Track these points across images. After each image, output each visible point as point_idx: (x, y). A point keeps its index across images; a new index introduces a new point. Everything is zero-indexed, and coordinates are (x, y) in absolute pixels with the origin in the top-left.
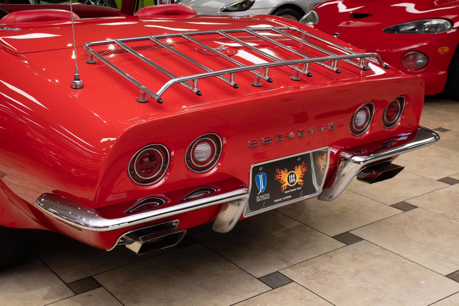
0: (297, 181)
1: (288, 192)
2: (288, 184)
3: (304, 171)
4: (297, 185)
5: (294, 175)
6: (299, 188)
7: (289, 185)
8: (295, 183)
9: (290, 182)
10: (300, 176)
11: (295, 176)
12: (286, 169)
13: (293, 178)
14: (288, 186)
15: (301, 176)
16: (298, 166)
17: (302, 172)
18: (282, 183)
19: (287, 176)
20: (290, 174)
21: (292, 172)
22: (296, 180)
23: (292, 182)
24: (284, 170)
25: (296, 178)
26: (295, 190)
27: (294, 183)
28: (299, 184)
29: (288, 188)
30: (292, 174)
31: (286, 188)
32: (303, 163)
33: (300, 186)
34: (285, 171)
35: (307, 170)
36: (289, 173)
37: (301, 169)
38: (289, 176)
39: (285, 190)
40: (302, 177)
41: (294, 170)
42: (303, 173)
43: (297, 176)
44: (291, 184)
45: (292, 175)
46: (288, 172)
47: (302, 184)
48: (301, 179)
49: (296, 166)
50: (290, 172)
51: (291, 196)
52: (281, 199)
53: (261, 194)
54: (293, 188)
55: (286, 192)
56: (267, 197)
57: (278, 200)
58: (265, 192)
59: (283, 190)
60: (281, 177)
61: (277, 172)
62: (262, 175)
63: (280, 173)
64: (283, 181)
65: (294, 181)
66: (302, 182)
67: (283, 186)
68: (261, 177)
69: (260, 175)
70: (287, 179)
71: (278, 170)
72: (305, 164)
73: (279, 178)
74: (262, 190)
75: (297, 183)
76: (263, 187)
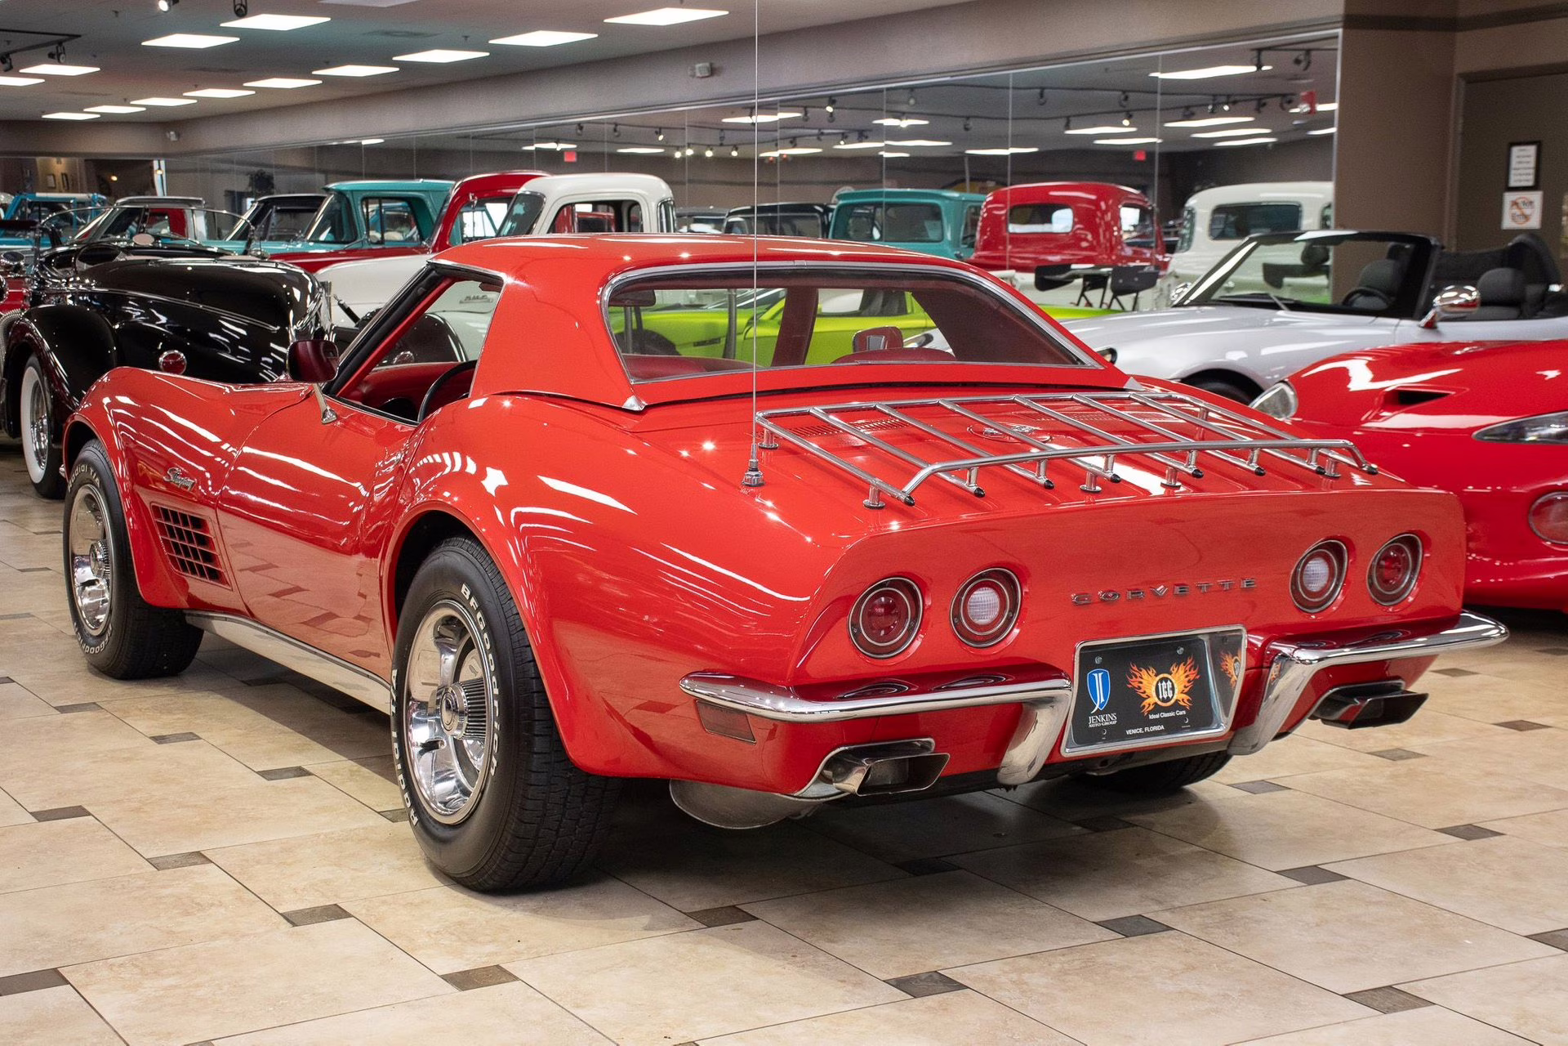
0: (1175, 697)
1: (1157, 716)
2: (1156, 700)
3: (1191, 677)
4: (1176, 706)
5: (1169, 682)
6: (1181, 713)
7: (1159, 703)
8: (1172, 701)
9: (1161, 697)
10: (1182, 687)
11: (1173, 685)
12: (1151, 669)
13: (1166, 690)
14: (1156, 703)
15: (1185, 687)
16: (1178, 665)
17: (1187, 679)
18: (1144, 696)
19: (1155, 683)
20: (1161, 680)
21: (1166, 675)
22: (1173, 693)
23: (1165, 697)
24: (1147, 669)
25: (1173, 689)
26: (1172, 714)
27: (1168, 699)
28: (1181, 703)
29: (1157, 709)
30: (1166, 680)
31: (1152, 707)
32: (1189, 661)
33: (1182, 708)
34: (1150, 673)
35: (1198, 677)
36: (1158, 678)
37: (1185, 672)
38: (1159, 684)
39: (1150, 712)
40: (1186, 690)
41: (1171, 674)
42: (1189, 681)
43: (1176, 686)
44: (1164, 700)
45: (1166, 682)
46: (1156, 676)
47: (1187, 705)
48: (1185, 693)
49: (1174, 665)
50: (1161, 676)
51: (1162, 727)
52: (1140, 729)
53: (1098, 713)
54: (1167, 710)
55: (1152, 717)
56: (1111, 720)
57: (1135, 731)
58: (1107, 710)
59: (1145, 711)
60: (1141, 683)
61: (1132, 671)
62: (1100, 674)
63: (1138, 675)
64: (1144, 692)
65: (1170, 696)
66: (1188, 700)
67: (1145, 703)
68: (1098, 677)
69: (1098, 672)
70: (1154, 689)
71: (1135, 668)
72: (1193, 663)
73: (1136, 685)
74: (1101, 706)
75: (1177, 701)
76: (1102, 700)
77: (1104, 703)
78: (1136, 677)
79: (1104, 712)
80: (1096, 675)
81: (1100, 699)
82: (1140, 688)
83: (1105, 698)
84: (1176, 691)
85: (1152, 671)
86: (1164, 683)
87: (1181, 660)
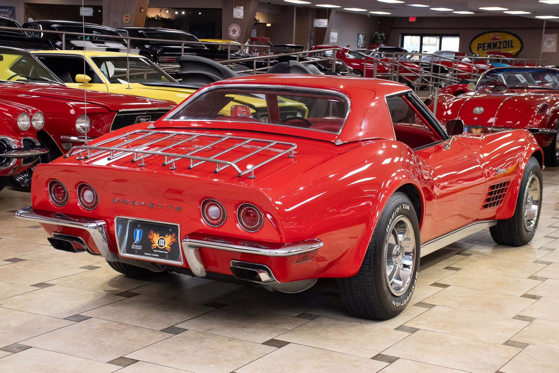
1: (157, 251)
2: (158, 245)
4: (165, 249)
5: (164, 240)
6: (166, 252)
7: (159, 247)
8: (164, 247)
9: (159, 245)
10: (168, 243)
12: (158, 233)
13: (162, 243)
14: (157, 246)
15: (170, 243)
16: (169, 235)
17: (171, 241)
18: (153, 243)
19: (158, 239)
20: (161, 239)
21: (163, 237)
22: (165, 244)
23: (161, 245)
24: (156, 233)
25: (165, 243)
26: (162, 252)
27: (162, 246)
28: (167, 249)
29: (157, 248)
30: (163, 239)
31: (155, 247)
32: (173, 235)
33: (167, 251)
34: (157, 235)
35: (176, 241)
37: (171, 239)
38: (160, 240)
39: (154, 249)
40: (170, 245)
41: (165, 237)
42: (172, 242)
44: (160, 246)
45: (163, 240)
46: (159, 236)
47: (169, 250)
49: (167, 235)
50: (161, 237)
51: (158, 256)
52: (150, 254)
53: (136, 244)
54: (161, 250)
55: (155, 251)
56: (140, 248)
57: (148, 254)
58: (139, 244)
59: (153, 248)
60: (153, 238)
61: (150, 233)
62: (139, 231)
63: (153, 235)
64: (154, 241)
65: (163, 245)
66: (170, 249)
67: (153, 245)
68: (138, 232)
69: (138, 230)
70: (157, 241)
71: (152, 232)
72: (175, 236)
73: (151, 238)
74: (137, 242)
75: (165, 247)
76: (138, 240)
77: (138, 241)
78: (152, 235)
79: (138, 244)
80: (137, 231)
81: (137, 239)
82: (152, 239)
83: (139, 240)
84: (166, 244)
85: (158, 235)
86: (162, 240)
87: (170, 233)
